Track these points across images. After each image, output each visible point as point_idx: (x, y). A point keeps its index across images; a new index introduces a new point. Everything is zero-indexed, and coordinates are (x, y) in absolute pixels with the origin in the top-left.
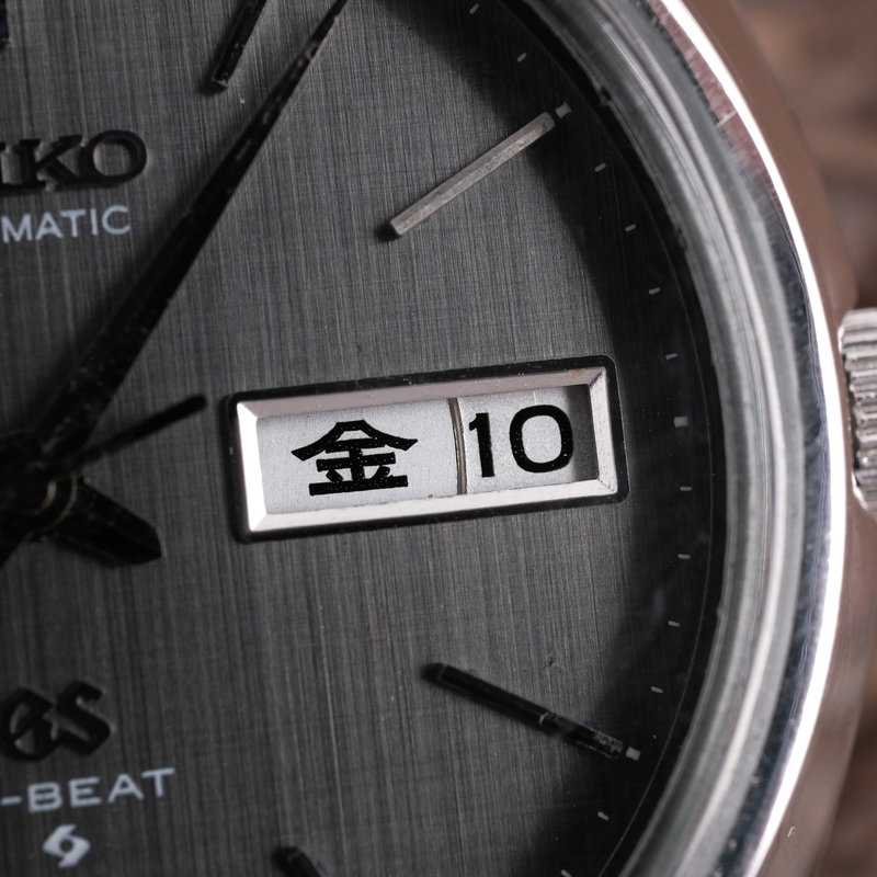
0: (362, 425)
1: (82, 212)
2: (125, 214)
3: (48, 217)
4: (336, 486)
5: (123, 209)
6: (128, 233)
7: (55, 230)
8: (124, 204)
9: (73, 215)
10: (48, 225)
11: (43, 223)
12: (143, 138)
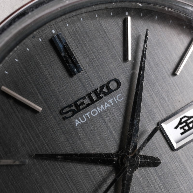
0: (185, 117)
1: (112, 99)
2: (121, 96)
3: (106, 103)
4: (186, 131)
5: (120, 95)
6: (123, 99)
7: (108, 105)
8: (120, 94)
9: (111, 101)
10: (107, 105)
11: (106, 105)
12: (117, 78)
